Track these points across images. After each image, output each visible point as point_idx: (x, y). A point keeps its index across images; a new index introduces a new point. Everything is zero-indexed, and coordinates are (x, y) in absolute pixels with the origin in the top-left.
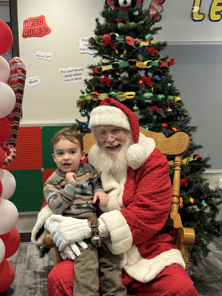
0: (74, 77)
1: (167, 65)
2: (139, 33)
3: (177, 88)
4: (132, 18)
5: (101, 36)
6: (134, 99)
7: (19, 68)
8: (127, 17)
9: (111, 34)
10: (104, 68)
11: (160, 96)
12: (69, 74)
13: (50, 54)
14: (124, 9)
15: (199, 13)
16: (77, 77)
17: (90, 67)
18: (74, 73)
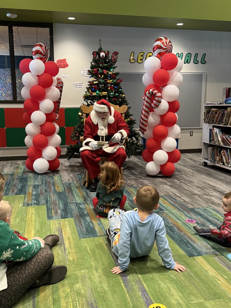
0: (79, 87)
1: (119, 82)
2: (108, 69)
3: (123, 91)
4: (106, 62)
5: (93, 69)
6: (107, 95)
7: (61, 82)
8: (103, 62)
9: (97, 69)
10: (95, 83)
11: (117, 94)
12: (77, 85)
13: (68, 76)
14: (102, 58)
15: (133, 60)
16: (80, 86)
17: (89, 82)
18: (79, 84)
